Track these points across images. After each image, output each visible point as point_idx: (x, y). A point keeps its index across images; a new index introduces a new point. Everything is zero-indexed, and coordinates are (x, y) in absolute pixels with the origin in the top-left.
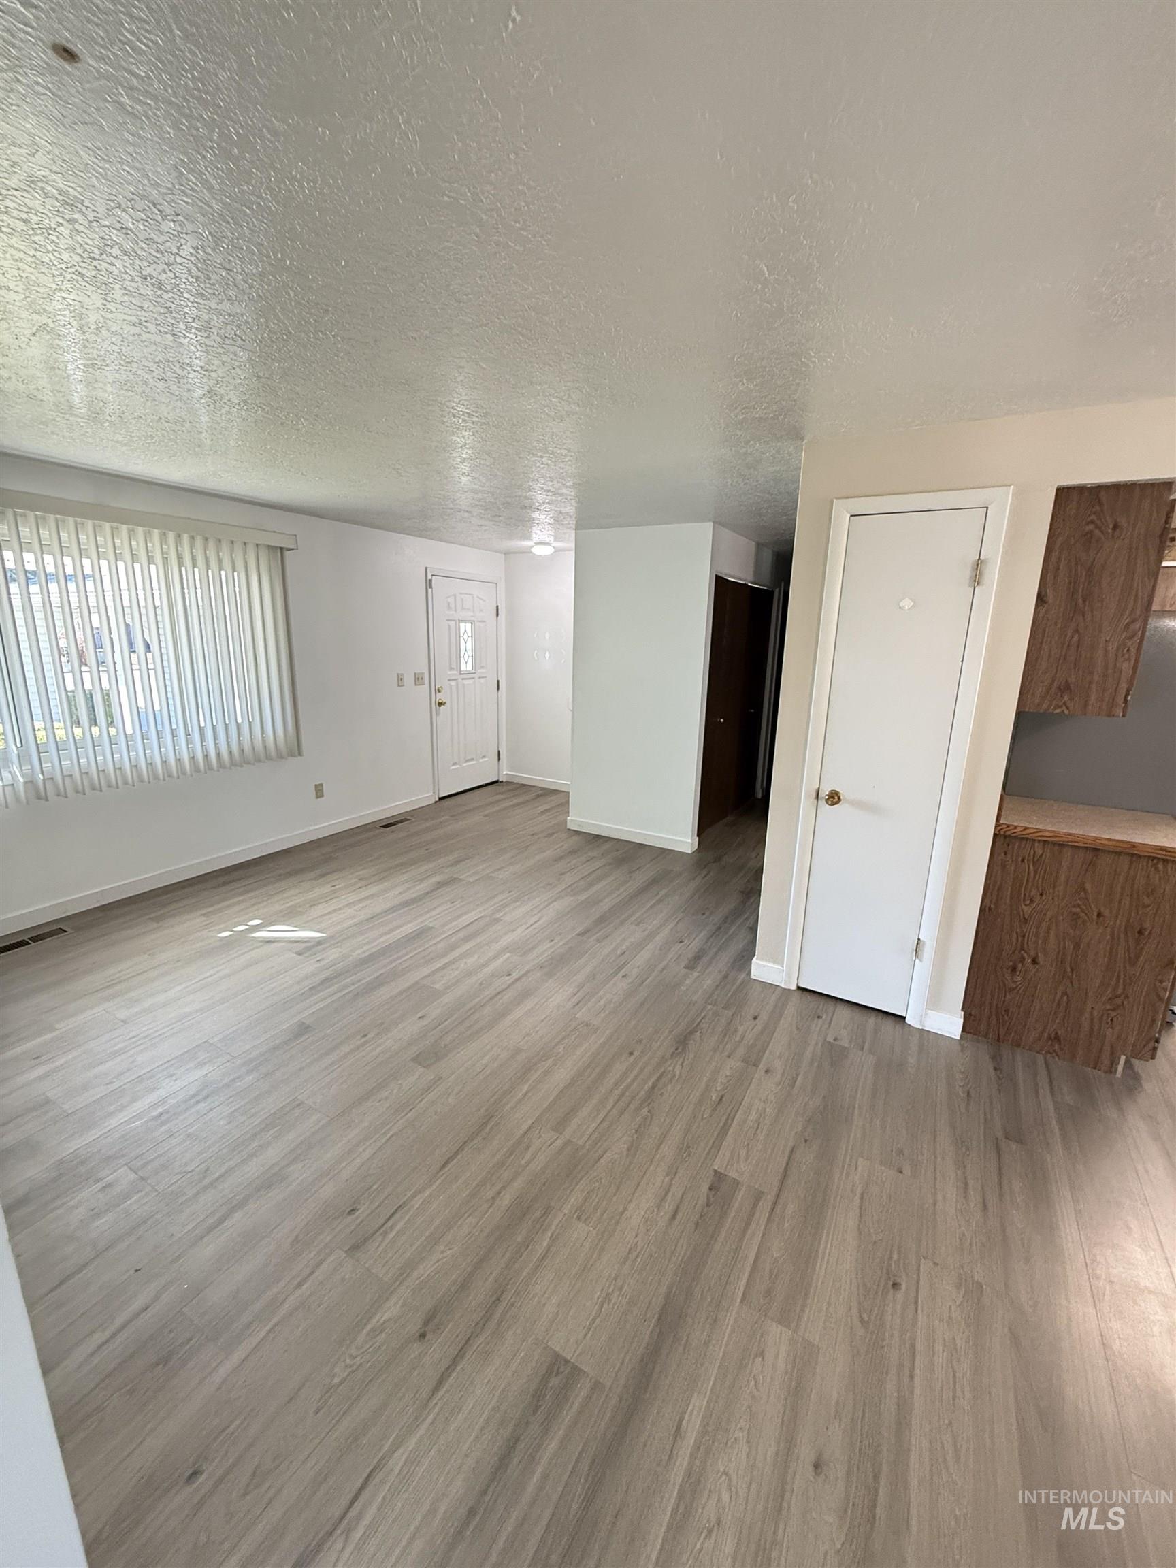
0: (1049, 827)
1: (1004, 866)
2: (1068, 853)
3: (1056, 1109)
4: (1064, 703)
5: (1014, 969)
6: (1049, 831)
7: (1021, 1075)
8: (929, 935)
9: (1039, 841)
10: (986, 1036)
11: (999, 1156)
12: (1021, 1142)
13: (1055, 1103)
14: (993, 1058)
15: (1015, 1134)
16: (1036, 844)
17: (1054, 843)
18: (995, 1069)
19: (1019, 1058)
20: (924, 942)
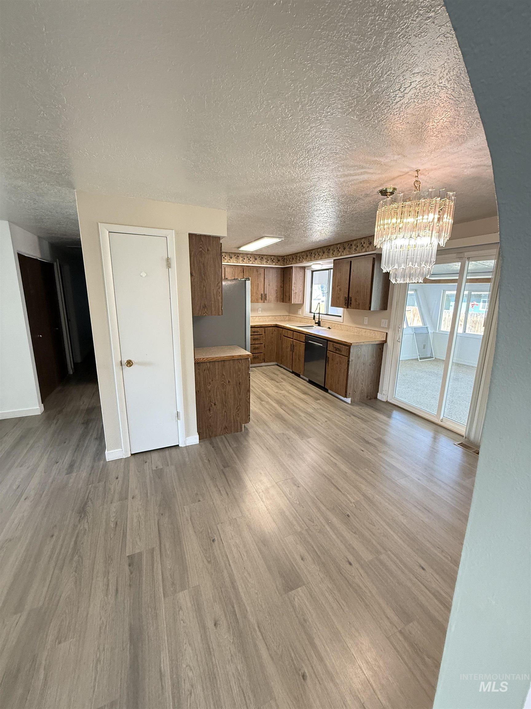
0: (209, 357)
1: (199, 374)
2: (217, 363)
3: (233, 450)
4: (206, 312)
5: (210, 410)
6: (210, 358)
7: (220, 445)
8: (181, 409)
9: (208, 362)
10: (206, 438)
11: (225, 475)
12: (228, 466)
13: (232, 448)
14: (211, 444)
15: (226, 465)
16: (207, 363)
17: (212, 362)
18: (213, 447)
19: (218, 440)
20: (179, 412)
